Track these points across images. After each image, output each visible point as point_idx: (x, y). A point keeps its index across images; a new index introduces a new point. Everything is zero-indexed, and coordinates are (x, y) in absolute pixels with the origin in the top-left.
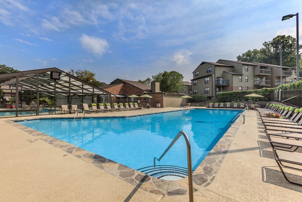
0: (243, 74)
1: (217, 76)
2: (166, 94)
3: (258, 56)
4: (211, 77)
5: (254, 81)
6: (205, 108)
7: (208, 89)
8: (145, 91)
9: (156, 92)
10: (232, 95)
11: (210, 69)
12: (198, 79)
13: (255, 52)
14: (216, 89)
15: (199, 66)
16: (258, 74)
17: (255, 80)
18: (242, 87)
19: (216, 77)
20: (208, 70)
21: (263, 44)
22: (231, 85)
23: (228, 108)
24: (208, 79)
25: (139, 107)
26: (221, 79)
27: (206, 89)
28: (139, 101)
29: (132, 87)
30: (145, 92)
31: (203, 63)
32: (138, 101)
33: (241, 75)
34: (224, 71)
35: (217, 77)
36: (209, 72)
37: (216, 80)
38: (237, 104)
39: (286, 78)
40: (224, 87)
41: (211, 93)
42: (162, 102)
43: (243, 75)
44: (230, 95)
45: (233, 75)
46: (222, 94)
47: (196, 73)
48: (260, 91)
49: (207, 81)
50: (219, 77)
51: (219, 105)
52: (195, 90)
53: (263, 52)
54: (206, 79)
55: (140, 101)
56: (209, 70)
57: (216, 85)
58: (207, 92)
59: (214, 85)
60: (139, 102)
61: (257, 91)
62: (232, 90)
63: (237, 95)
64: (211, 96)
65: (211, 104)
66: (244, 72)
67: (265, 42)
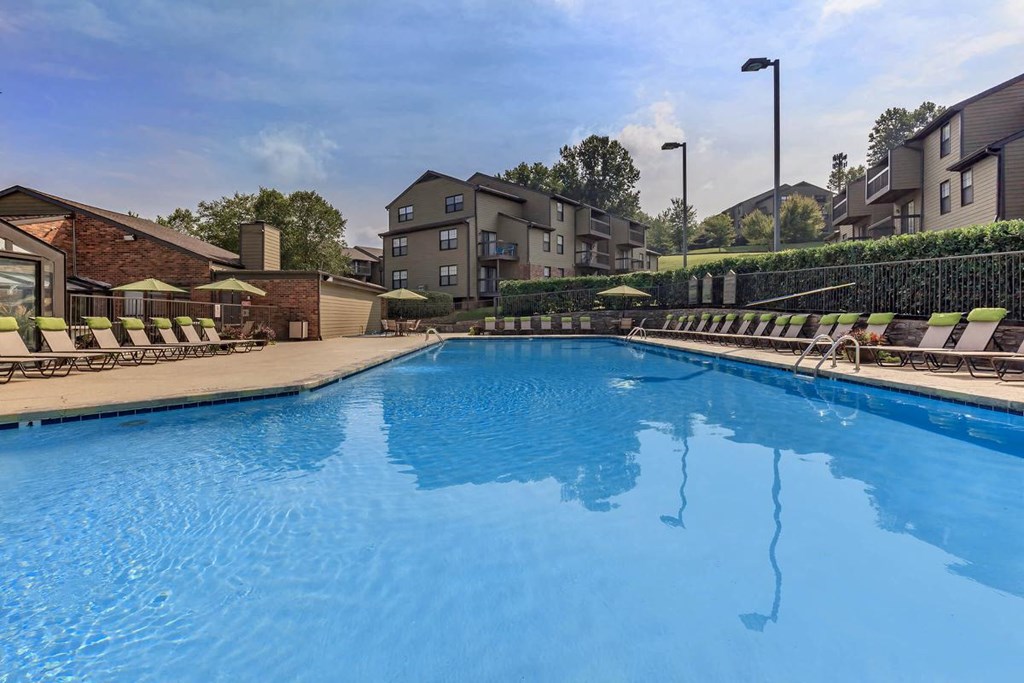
0: (552, 227)
1: (482, 226)
2: (330, 280)
3: (547, 184)
4: (463, 228)
5: (576, 253)
6: (465, 335)
7: (453, 271)
8: (216, 262)
9: (266, 269)
10: (553, 290)
11: (459, 199)
12: (413, 234)
13: (540, 171)
14: (478, 271)
15: (413, 185)
16: (587, 233)
17: (578, 250)
18: (563, 270)
19: (479, 231)
20: (450, 201)
21: (561, 153)
22: (523, 262)
23: (567, 332)
24: (453, 234)
25: (222, 338)
26: (492, 238)
27: (444, 272)
28: (217, 307)
29: (129, 238)
30: (215, 268)
31: (430, 176)
32: (212, 307)
33: (549, 231)
34: (500, 214)
35: (483, 231)
36: (455, 211)
37: (479, 241)
38: (570, 318)
39: (634, 249)
40: (507, 266)
41: (466, 287)
42: (314, 317)
43: (554, 230)
44: (546, 291)
45: (529, 227)
46: (519, 288)
47: (402, 211)
48: (631, 280)
49: (449, 240)
50: (488, 232)
51: (518, 324)
52: (397, 274)
53: (560, 172)
54: (444, 235)
55: (225, 310)
56: (455, 205)
57: (478, 259)
58: (447, 282)
59: (473, 259)
60: (217, 315)
61: (620, 278)
62: (527, 275)
63: (566, 289)
64: (465, 295)
65: (490, 323)
66: (555, 223)
67: (566, 148)
